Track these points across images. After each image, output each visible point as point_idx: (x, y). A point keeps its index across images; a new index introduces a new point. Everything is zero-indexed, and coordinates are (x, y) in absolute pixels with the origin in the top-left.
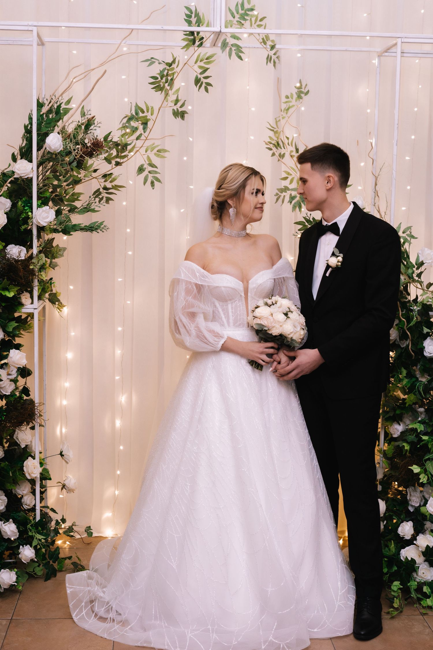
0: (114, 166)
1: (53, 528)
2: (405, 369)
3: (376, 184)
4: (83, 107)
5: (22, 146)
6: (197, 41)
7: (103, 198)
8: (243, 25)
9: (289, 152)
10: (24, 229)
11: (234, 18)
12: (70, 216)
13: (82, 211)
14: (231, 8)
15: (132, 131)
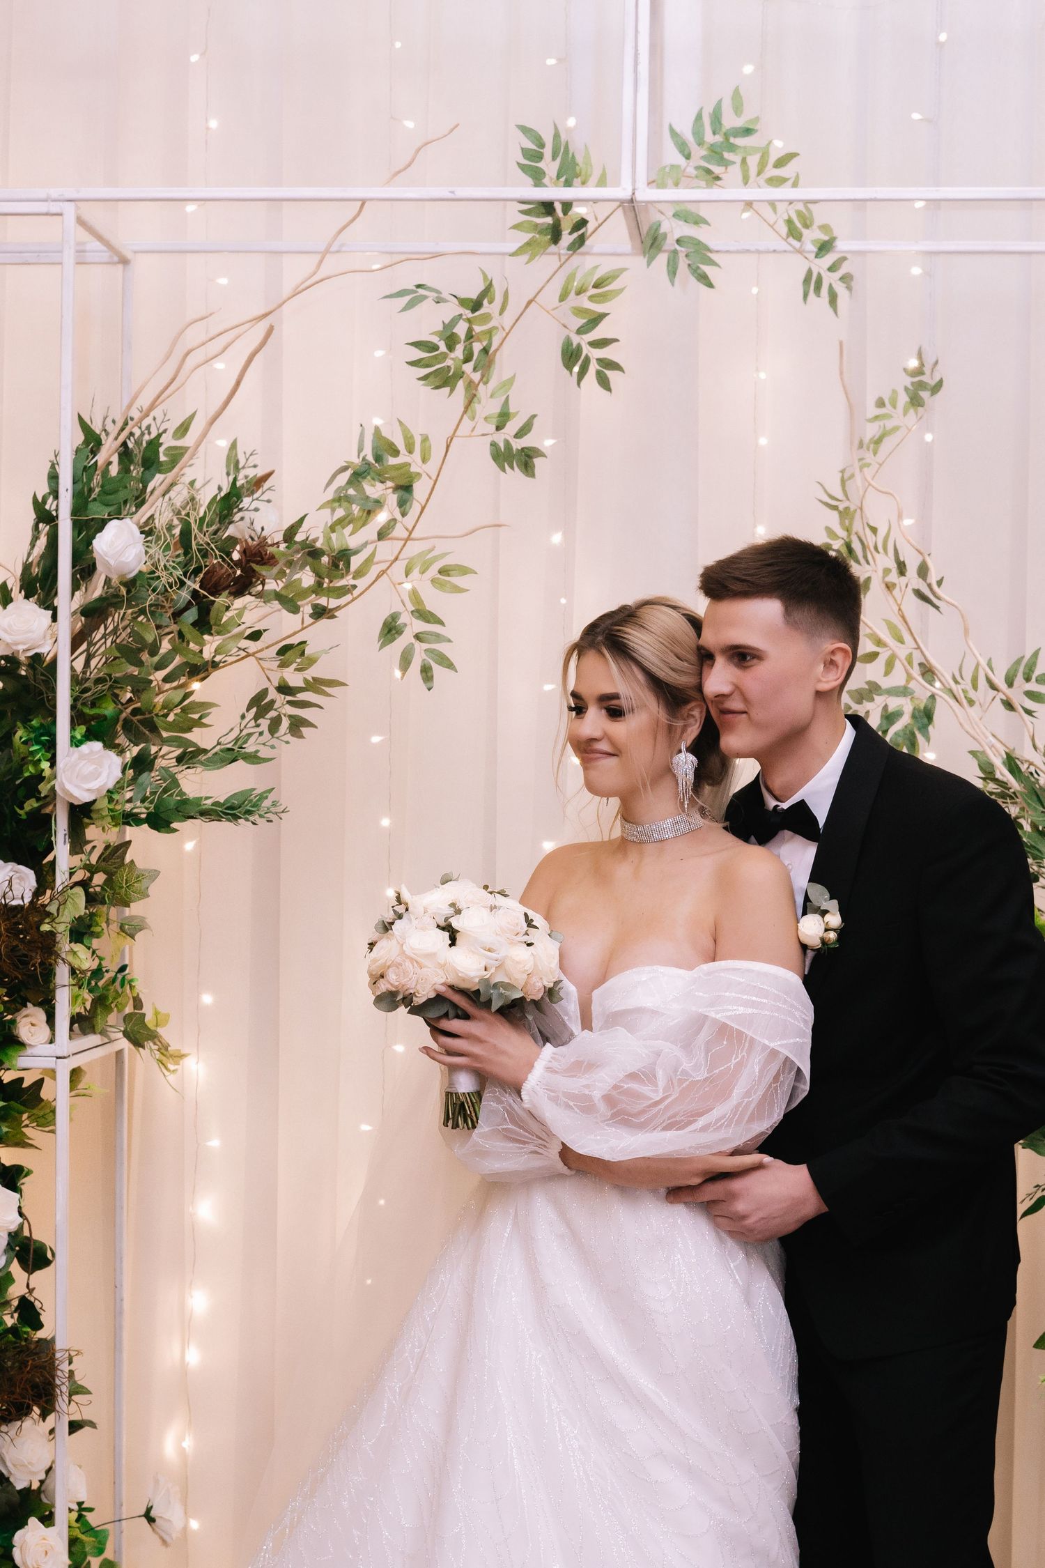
0: (309, 620)
4: (233, 446)
5: (26, 562)
6: (565, 233)
8: (718, 178)
9: (880, 573)
10: (27, 813)
11: (688, 157)
12: (178, 774)
13: (217, 757)
14: (678, 129)
15: (364, 510)
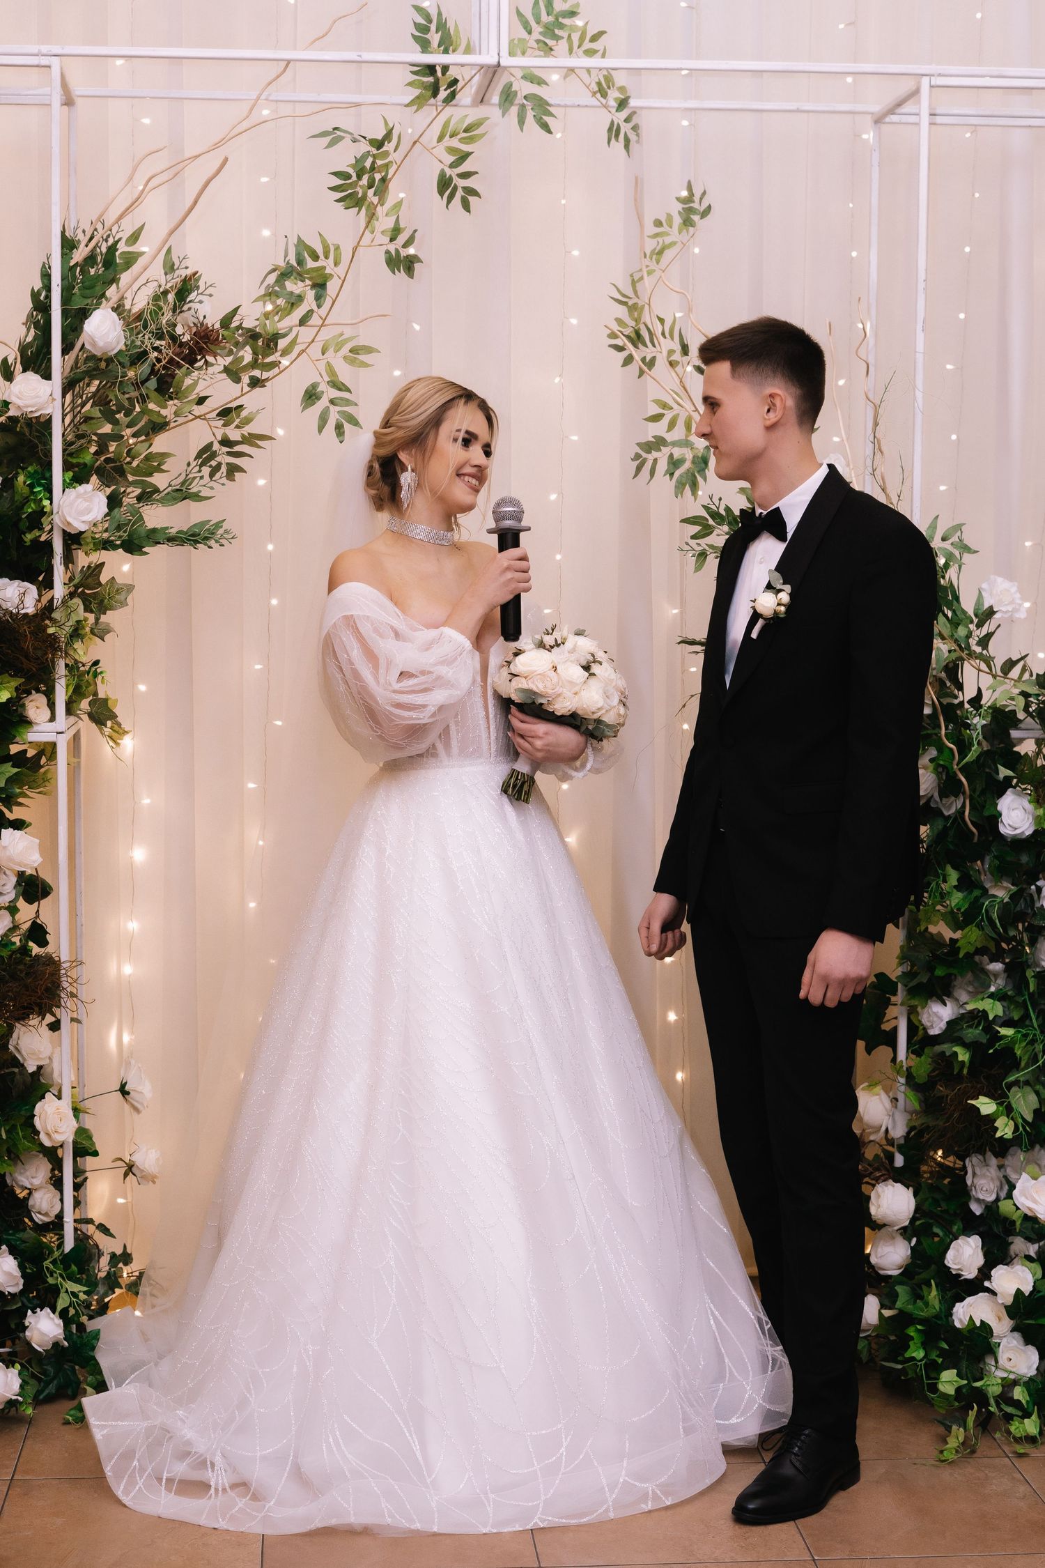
0: (246, 389)
1: (102, 1275)
2: (954, 868)
3: (876, 424)
4: (169, 251)
5: (25, 340)
6: (442, 89)
7: (219, 465)
8: (551, 49)
9: (665, 353)
10: (31, 541)
11: (530, 32)
12: (141, 510)
13: (169, 497)
14: (521, 10)
15: (289, 303)
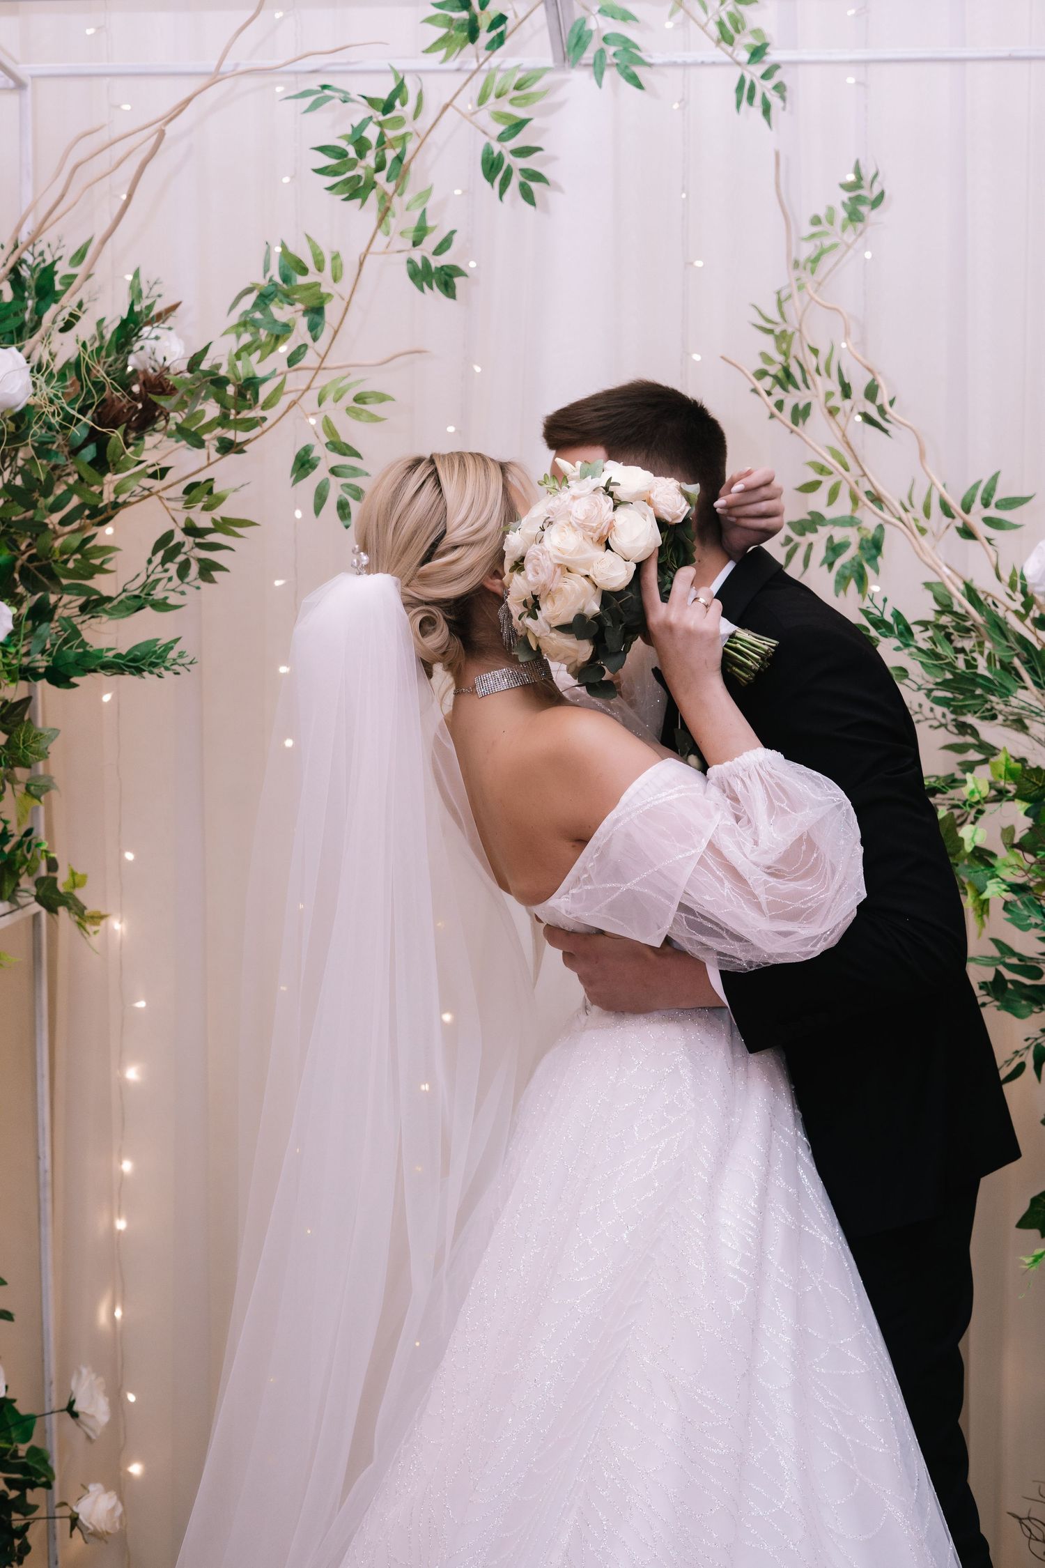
0: (215, 456)
6: (483, 29)
7: (188, 560)
12: (81, 624)
13: (123, 605)
15: (272, 335)
